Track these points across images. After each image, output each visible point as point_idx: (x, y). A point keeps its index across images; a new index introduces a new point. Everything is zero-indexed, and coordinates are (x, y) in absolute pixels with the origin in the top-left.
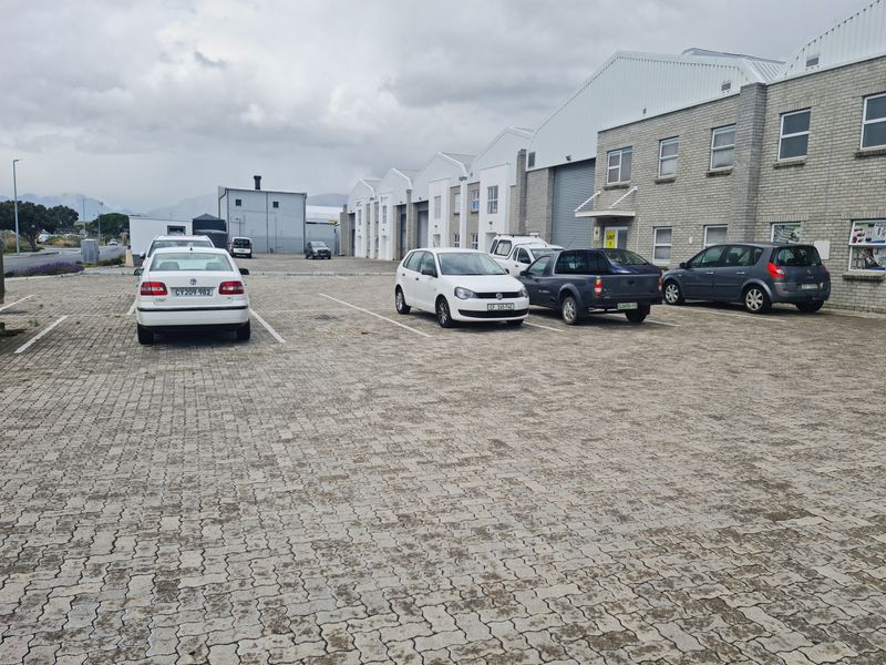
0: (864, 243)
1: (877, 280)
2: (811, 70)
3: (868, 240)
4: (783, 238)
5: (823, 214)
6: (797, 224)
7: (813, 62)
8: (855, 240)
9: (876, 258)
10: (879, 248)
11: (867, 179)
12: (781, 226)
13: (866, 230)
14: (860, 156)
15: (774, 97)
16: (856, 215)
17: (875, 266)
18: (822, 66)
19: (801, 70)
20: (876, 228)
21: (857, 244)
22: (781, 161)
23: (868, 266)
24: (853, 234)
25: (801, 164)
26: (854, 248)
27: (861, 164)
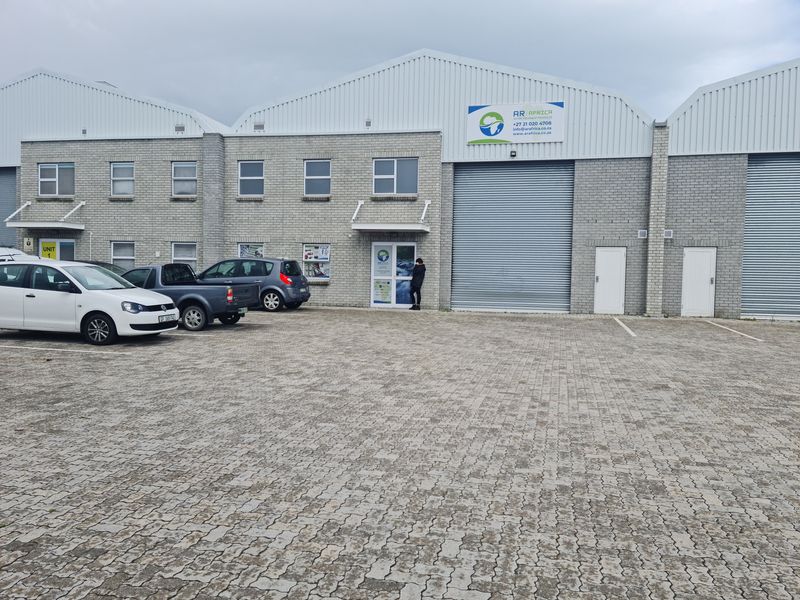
0: (313, 260)
1: (325, 284)
2: (258, 133)
3: (316, 257)
4: (249, 254)
5: (281, 239)
6: (261, 244)
7: (259, 127)
8: (306, 257)
9: (322, 270)
10: (323, 263)
11: (312, 216)
12: (245, 246)
13: (313, 250)
14: (306, 200)
15: (231, 146)
16: (306, 240)
17: (321, 275)
18: (267, 131)
19: (251, 132)
20: (320, 250)
21: (308, 260)
22: (241, 196)
23: (316, 275)
24: (305, 253)
25: (261, 201)
26: (306, 262)
27: (306, 205)
